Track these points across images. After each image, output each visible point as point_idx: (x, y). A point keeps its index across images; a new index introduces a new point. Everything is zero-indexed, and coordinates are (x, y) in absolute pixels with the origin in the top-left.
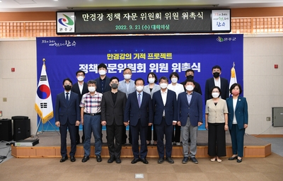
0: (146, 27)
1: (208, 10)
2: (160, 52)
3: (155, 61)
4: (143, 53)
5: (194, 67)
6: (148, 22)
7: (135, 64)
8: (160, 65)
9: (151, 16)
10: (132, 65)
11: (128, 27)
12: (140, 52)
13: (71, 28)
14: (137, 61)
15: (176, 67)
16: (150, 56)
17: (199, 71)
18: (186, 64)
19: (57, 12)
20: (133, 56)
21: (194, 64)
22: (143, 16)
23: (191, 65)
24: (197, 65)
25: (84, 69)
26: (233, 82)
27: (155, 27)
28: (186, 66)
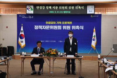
0: (61, 12)
2: (67, 21)
3: (65, 25)
4: (60, 21)
5: (81, 28)
6: (62, 10)
7: (57, 26)
8: (67, 26)
9: (63, 8)
10: (56, 26)
11: (54, 12)
12: (59, 21)
13: (32, 12)
14: (58, 25)
15: (73, 27)
16: (63, 23)
17: (83, 29)
18: (78, 26)
19: (26, 5)
20: (56, 23)
21: (81, 26)
22: (60, 8)
23: (80, 26)
24: (82, 27)
25: (36, 27)
26: (94, 34)
27: (65, 12)
28: (78, 27)
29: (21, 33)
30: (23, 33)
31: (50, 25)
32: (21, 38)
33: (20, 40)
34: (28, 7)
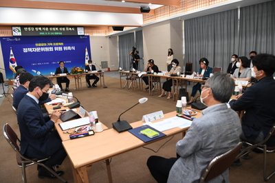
0: (52, 33)
1: (76, 27)
2: (58, 42)
3: (57, 46)
5: (72, 48)
6: (53, 31)
7: (48, 48)
8: (59, 47)
9: (54, 29)
11: (45, 33)
12: (50, 43)
13: (20, 34)
14: (49, 46)
15: (65, 48)
16: (54, 44)
17: (74, 49)
19: (12, 27)
20: (47, 44)
22: (51, 29)
25: (25, 50)
26: (87, 53)
27: (56, 33)
28: (69, 48)
29: (11, 57)
30: (13, 57)
31: (41, 47)
32: (12, 63)
33: (11, 65)
34: (13, 28)
